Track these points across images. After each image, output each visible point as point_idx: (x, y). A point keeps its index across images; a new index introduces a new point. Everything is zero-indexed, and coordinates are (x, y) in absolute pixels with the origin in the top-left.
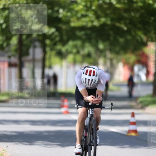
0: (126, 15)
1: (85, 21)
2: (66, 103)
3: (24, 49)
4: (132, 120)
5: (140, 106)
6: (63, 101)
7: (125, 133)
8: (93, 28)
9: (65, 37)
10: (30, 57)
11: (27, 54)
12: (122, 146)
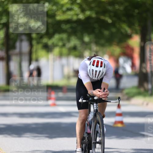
0: (110, 8)
1: (70, 15)
2: (53, 95)
3: (11, 43)
4: (118, 111)
5: (126, 97)
6: (50, 94)
7: (112, 125)
8: (79, 21)
9: (51, 31)
10: (17, 50)
11: (14, 47)
12: (109, 137)
